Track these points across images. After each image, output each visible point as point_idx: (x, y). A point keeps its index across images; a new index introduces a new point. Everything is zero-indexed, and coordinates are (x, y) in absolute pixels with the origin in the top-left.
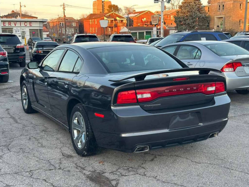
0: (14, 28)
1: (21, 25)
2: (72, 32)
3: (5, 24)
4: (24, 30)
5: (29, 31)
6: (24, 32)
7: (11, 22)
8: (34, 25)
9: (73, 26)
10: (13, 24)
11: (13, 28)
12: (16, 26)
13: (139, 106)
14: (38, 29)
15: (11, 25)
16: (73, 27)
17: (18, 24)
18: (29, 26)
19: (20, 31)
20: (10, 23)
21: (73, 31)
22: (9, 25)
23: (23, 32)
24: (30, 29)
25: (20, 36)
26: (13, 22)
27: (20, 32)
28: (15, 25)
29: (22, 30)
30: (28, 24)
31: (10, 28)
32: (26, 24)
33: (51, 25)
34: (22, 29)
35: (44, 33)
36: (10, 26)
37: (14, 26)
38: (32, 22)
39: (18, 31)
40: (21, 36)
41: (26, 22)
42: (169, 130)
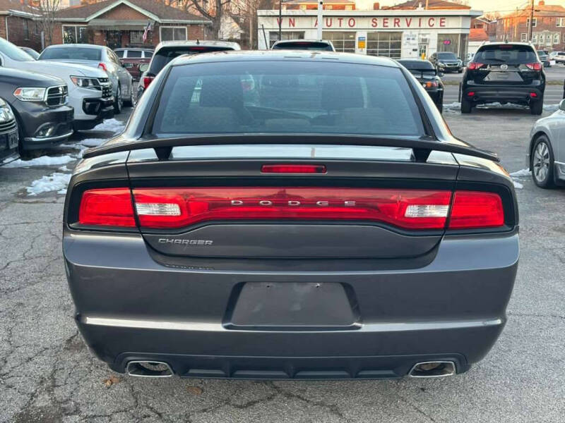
0: (406, 33)
1: (420, 25)
2: (556, 41)
3: (387, 23)
4: (427, 37)
5: (436, 38)
6: (425, 41)
7: (400, 18)
8: (450, 23)
9: (561, 26)
10: (403, 23)
11: (402, 32)
12: (410, 27)
13: (141, 240)
14: (458, 34)
15: (399, 26)
16: (558, 29)
17: (415, 23)
18: (439, 27)
19: (417, 38)
20: (397, 21)
21: (558, 38)
22: (395, 26)
23: (423, 40)
24: (439, 34)
25: (416, 50)
26: (404, 18)
27: (416, 42)
28: (408, 25)
29: (421, 37)
30: (436, 23)
31: (396, 32)
32: (432, 22)
33: (507, 24)
34: (423, 34)
35: (470, 43)
36: (397, 27)
37: (406, 27)
38: (447, 18)
39: (413, 39)
40: (418, 50)
41: (432, 17)
42: (227, 327)
